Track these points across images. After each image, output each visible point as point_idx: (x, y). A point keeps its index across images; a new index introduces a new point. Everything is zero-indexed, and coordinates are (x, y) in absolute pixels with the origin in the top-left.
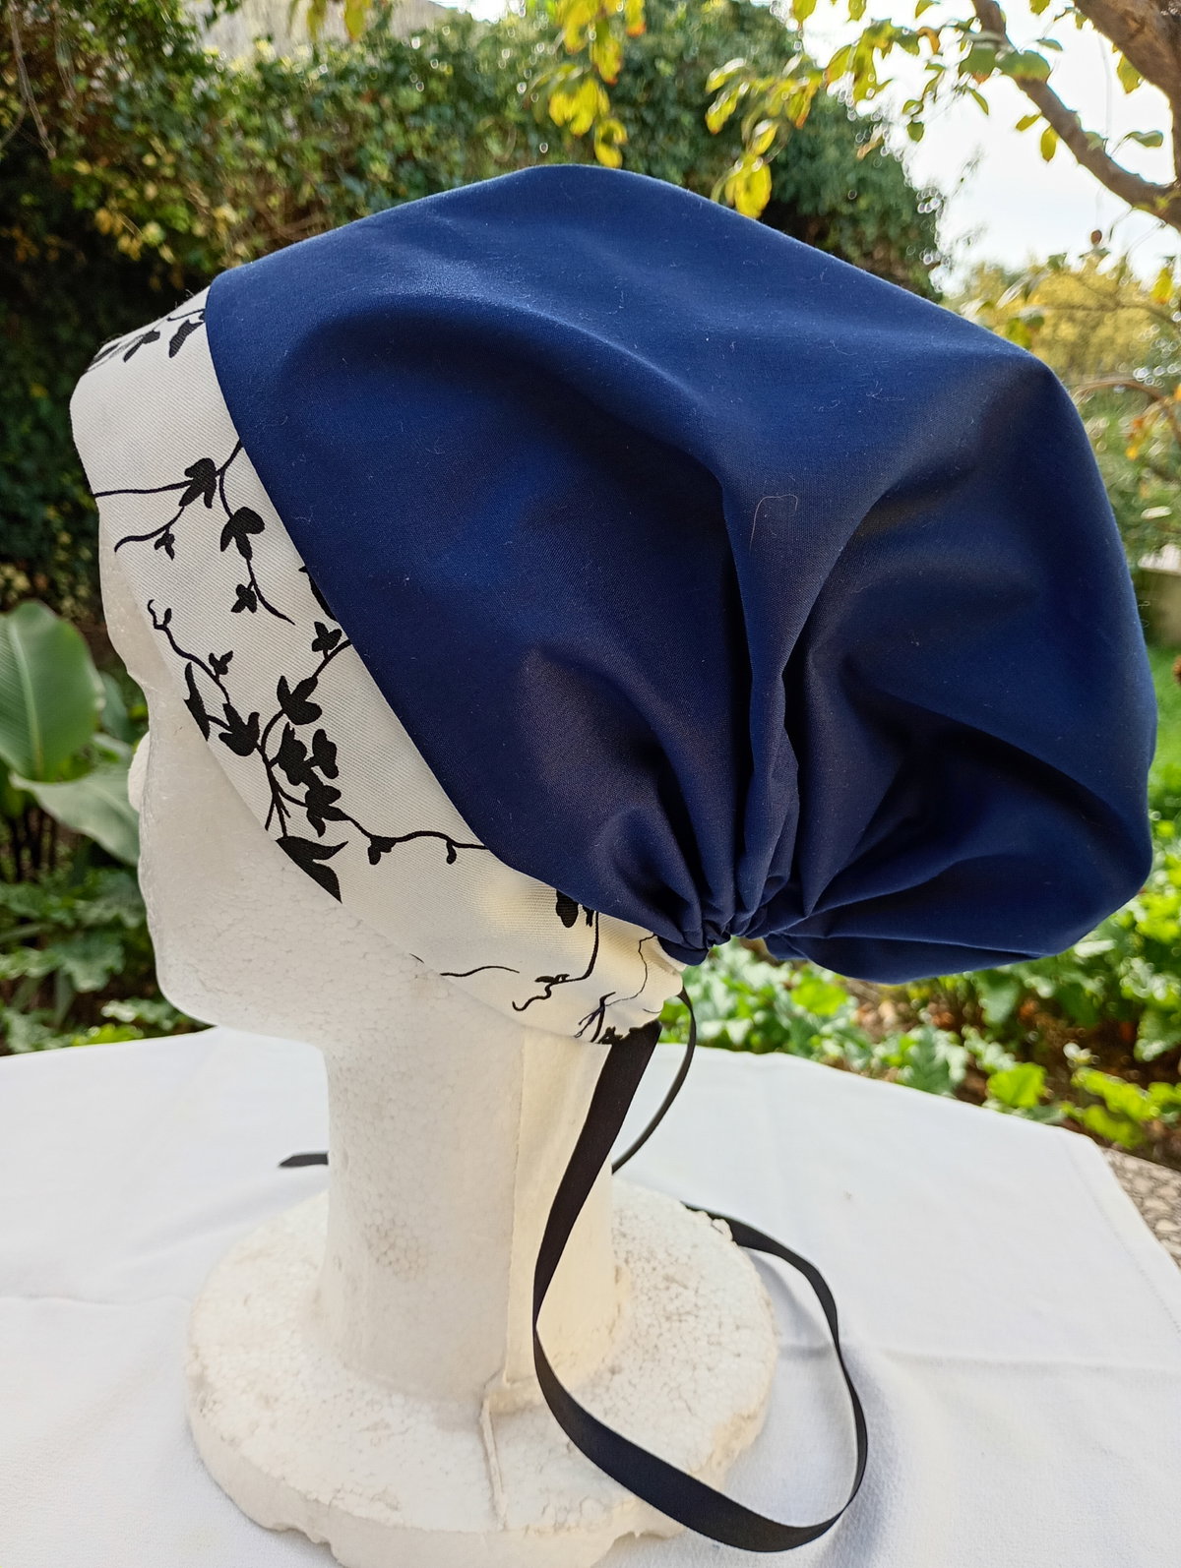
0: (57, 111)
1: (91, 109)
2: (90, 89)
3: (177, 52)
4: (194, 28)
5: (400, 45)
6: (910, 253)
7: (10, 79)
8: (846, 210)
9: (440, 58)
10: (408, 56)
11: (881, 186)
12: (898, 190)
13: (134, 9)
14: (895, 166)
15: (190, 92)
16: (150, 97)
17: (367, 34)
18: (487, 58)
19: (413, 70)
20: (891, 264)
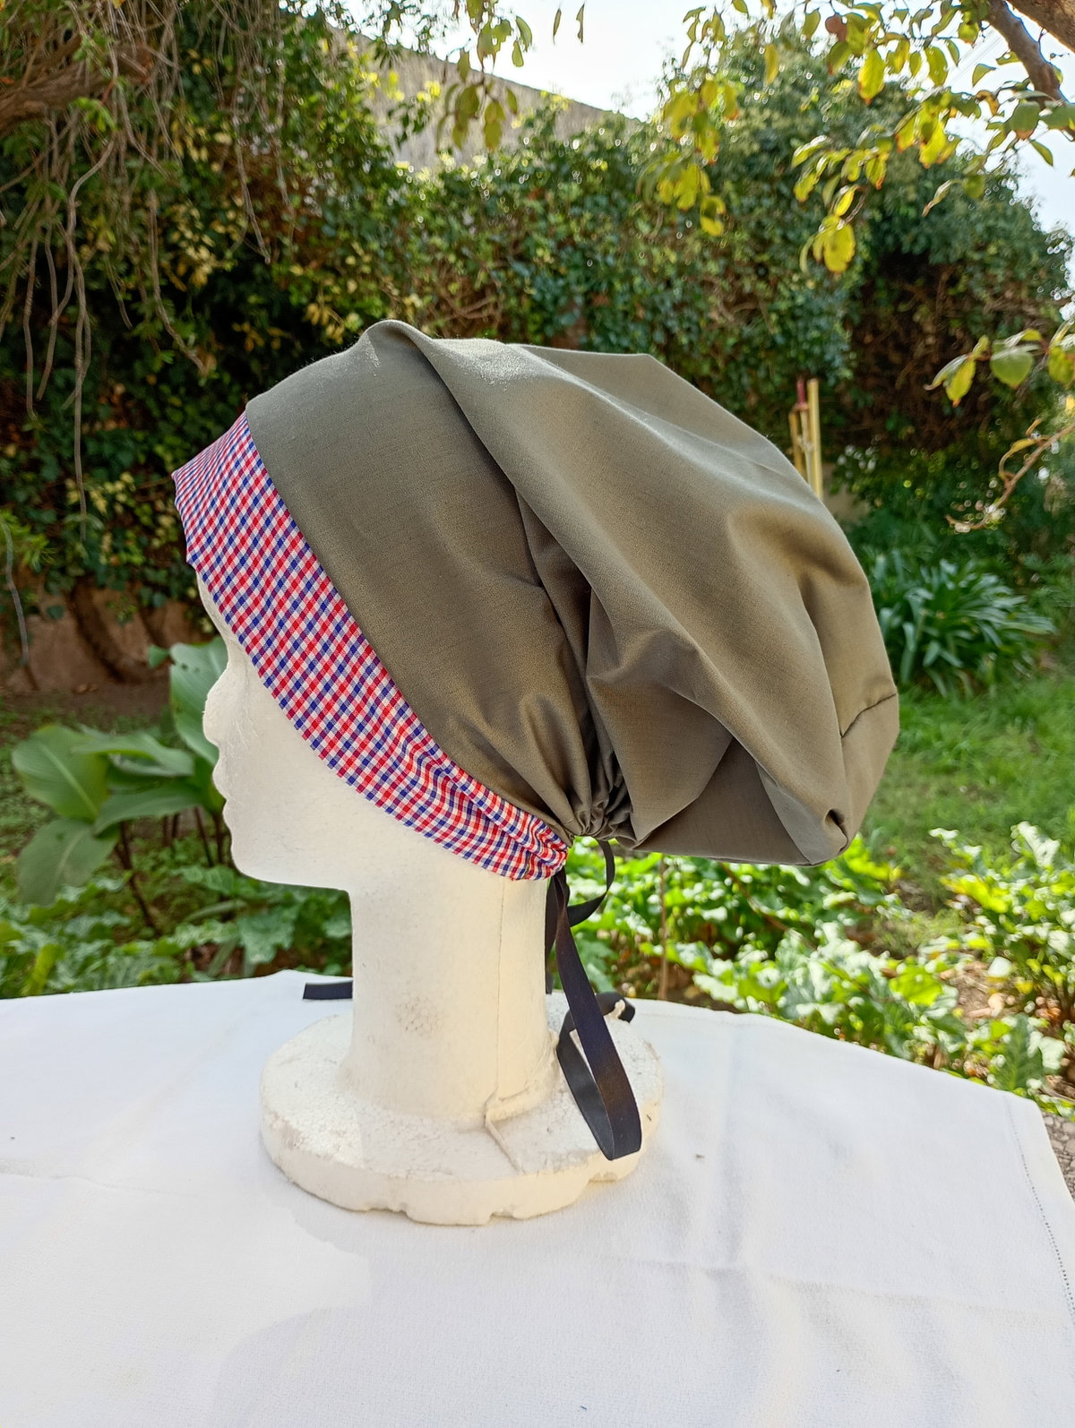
1: (304, 220)
2: (303, 205)
3: (373, 169)
4: (388, 148)
5: (562, 148)
6: (1040, 291)
7: (239, 202)
8: (976, 256)
9: (596, 155)
10: (571, 156)
11: (1010, 232)
12: (1028, 235)
13: (338, 135)
14: (1022, 214)
15: (385, 202)
16: (352, 208)
17: (535, 140)
18: (637, 151)
19: (573, 167)
20: (1021, 302)
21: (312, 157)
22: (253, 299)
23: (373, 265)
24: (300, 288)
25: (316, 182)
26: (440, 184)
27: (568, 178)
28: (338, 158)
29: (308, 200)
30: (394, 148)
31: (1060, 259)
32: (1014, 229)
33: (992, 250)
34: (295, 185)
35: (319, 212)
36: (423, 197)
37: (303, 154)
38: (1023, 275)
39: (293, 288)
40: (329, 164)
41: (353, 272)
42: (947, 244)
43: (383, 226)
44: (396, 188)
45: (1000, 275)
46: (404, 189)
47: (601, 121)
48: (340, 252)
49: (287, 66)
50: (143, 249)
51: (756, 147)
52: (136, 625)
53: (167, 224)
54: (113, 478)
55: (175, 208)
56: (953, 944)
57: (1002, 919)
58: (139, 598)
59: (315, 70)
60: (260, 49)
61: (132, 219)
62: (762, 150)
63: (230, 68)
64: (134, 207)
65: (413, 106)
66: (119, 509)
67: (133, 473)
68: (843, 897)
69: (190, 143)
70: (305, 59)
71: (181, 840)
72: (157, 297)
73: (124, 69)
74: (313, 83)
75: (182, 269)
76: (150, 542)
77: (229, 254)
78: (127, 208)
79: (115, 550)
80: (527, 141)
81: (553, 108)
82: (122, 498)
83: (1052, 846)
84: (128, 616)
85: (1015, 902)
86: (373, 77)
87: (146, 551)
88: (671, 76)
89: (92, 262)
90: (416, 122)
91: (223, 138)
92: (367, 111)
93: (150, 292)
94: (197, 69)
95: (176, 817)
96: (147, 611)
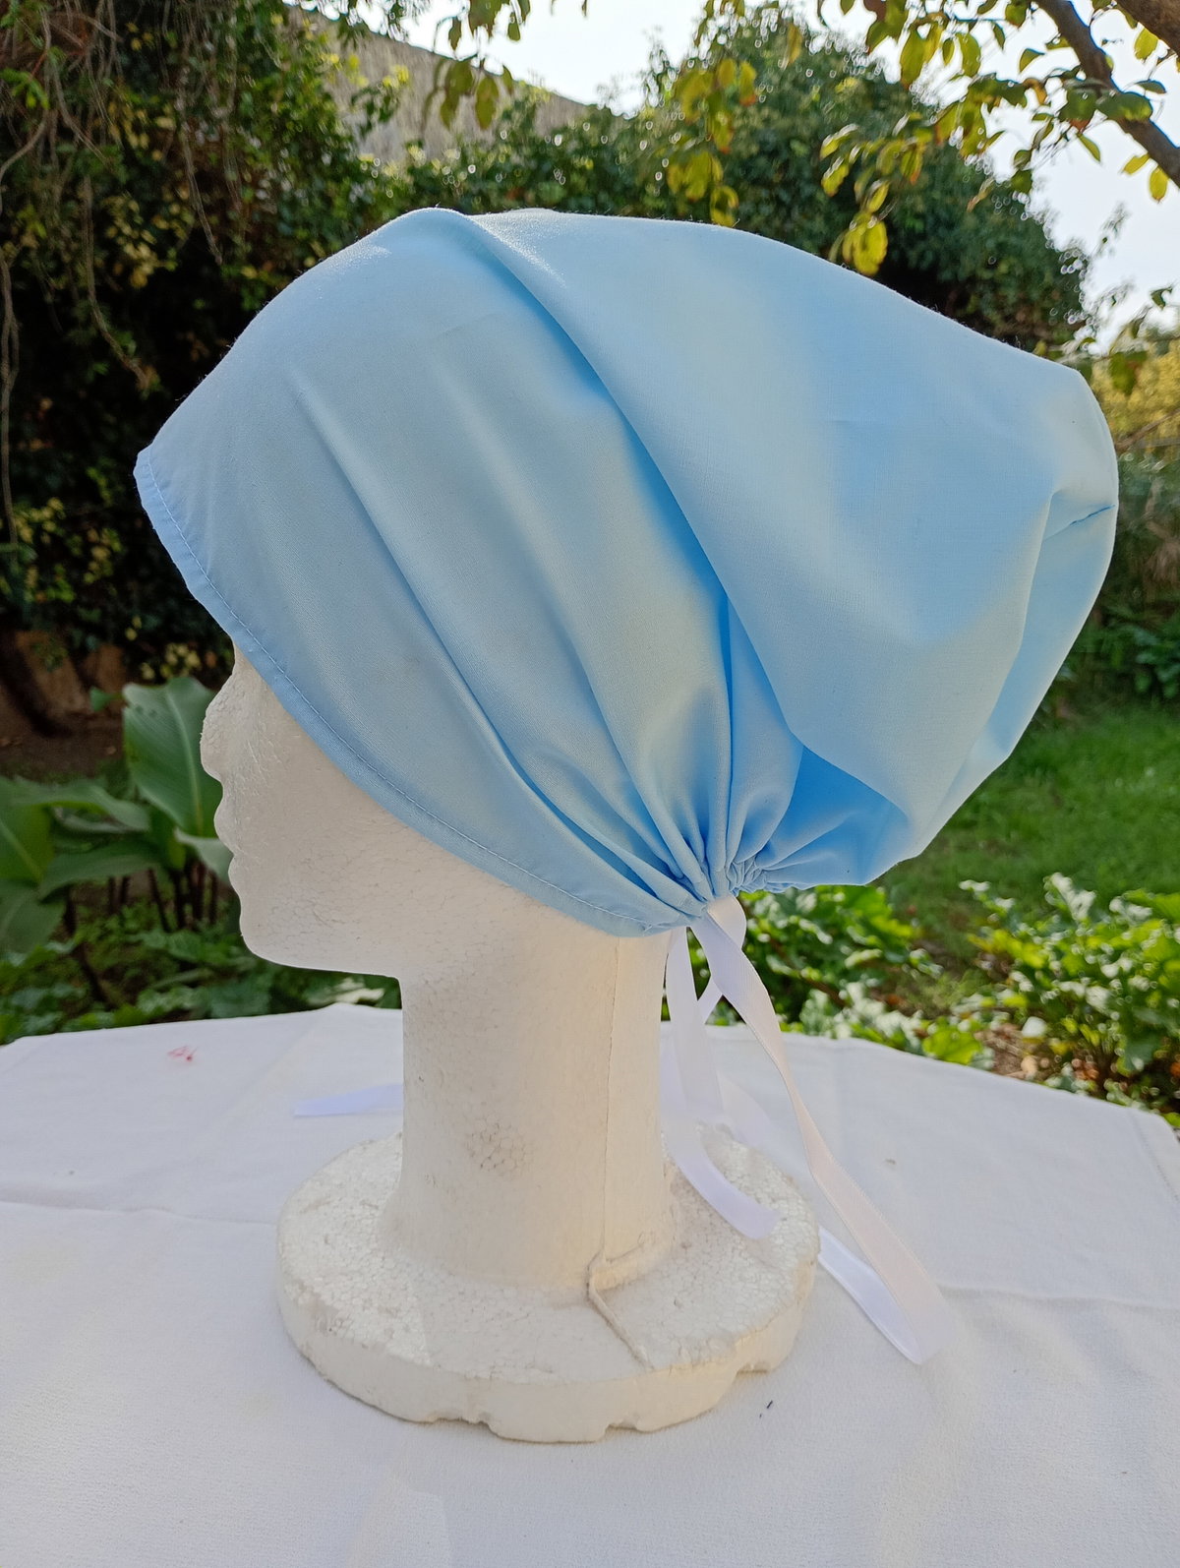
0: (226, 221)
1: (257, 217)
2: (256, 199)
3: (334, 161)
4: (351, 139)
5: (543, 143)
6: (1053, 313)
7: (184, 194)
8: (986, 275)
9: (581, 153)
10: (551, 152)
11: (1021, 250)
12: (1040, 252)
13: (295, 123)
14: (1035, 230)
15: (347, 198)
16: (311, 204)
17: (512, 134)
18: (625, 150)
19: (556, 165)
20: (1033, 326)
21: (265, 147)
24: (252, 292)
25: (272, 174)
26: (408, 180)
27: (549, 177)
28: (295, 148)
29: (262, 195)
30: (358, 138)
31: (1075, 279)
32: (1027, 245)
33: (1003, 268)
34: (248, 177)
35: (271, 209)
36: (390, 194)
37: (255, 143)
38: (1035, 295)
39: (245, 292)
40: (285, 153)
42: (955, 260)
43: (346, 226)
44: (360, 183)
45: (1011, 294)
46: (370, 184)
47: (586, 114)
48: (298, 252)
49: (238, 44)
50: (74, 246)
52: (68, 670)
53: (102, 218)
54: (40, 504)
55: (112, 199)
56: (986, 1002)
57: (1038, 975)
58: (69, 640)
59: (269, 50)
60: (208, 24)
61: (63, 212)
63: (173, 44)
64: (65, 198)
65: (378, 92)
66: (46, 539)
67: (62, 499)
68: (866, 955)
69: (128, 127)
70: (258, 37)
71: (130, 906)
72: (92, 299)
73: (58, 40)
74: (266, 63)
75: (118, 269)
76: (81, 577)
77: (172, 253)
78: (57, 198)
79: (41, 586)
80: (504, 135)
81: (532, 100)
82: (50, 527)
83: (1087, 898)
84: (58, 661)
85: (1052, 956)
86: (334, 58)
87: (77, 586)
88: (659, 70)
89: (18, 259)
90: (381, 110)
91: (165, 123)
92: (328, 97)
93: (84, 293)
94: (136, 44)
95: (126, 880)
96: (79, 654)
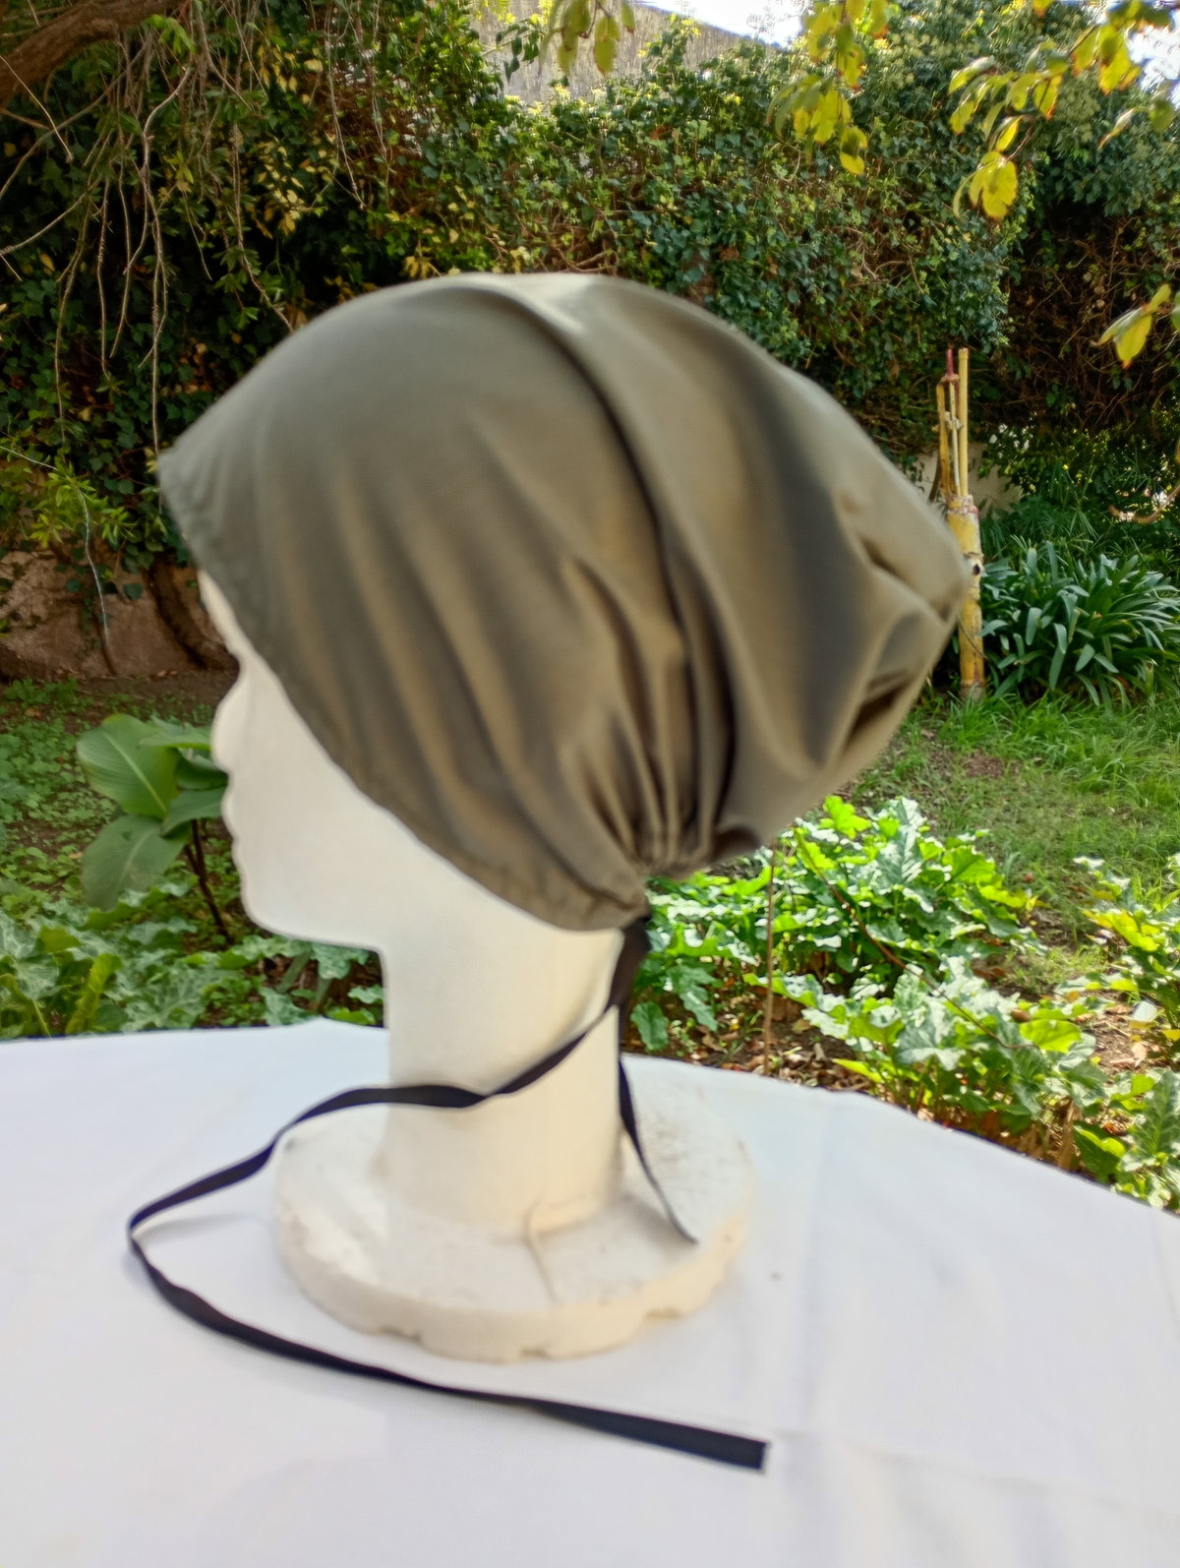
0: (373, 166)
1: (402, 160)
2: (402, 143)
3: (480, 102)
4: (497, 79)
5: (692, 79)
7: (331, 139)
8: (1158, 207)
9: (729, 87)
10: (700, 87)
13: (441, 62)
15: (492, 140)
16: (456, 147)
17: (661, 69)
18: (776, 83)
19: (703, 100)
21: (412, 88)
22: (345, 250)
23: (477, 212)
24: (397, 237)
25: (417, 117)
26: (554, 120)
27: (697, 114)
28: (441, 89)
29: (408, 137)
30: (503, 78)
33: (1176, 199)
34: (393, 120)
35: (419, 151)
36: (534, 133)
37: (403, 85)
39: (389, 238)
40: (431, 95)
41: (455, 221)
42: (1125, 192)
43: (489, 168)
44: (505, 124)
46: (514, 125)
47: (737, 47)
48: (442, 197)
50: (225, 192)
51: (910, 78)
53: (252, 164)
55: (262, 145)
56: (1094, 985)
57: (1151, 960)
61: (213, 157)
62: (918, 83)
64: (217, 143)
65: (525, 29)
68: (972, 927)
69: (277, 71)
72: (241, 245)
75: (269, 215)
77: (319, 198)
78: (207, 144)
80: (652, 71)
81: (683, 33)
85: (1167, 941)
89: (170, 205)
90: (528, 48)
91: (314, 65)
93: (234, 240)
